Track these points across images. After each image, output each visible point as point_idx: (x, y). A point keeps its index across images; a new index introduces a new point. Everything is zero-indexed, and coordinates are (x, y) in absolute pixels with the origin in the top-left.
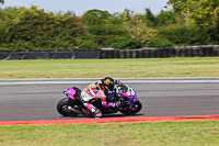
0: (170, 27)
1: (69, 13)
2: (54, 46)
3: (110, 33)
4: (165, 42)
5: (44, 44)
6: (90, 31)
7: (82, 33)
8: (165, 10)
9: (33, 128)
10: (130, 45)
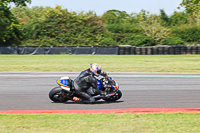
0: (182, 27)
1: (90, 13)
2: (76, 42)
3: (127, 32)
4: (177, 40)
5: (67, 41)
6: (110, 30)
7: (102, 31)
8: (178, 11)
9: (57, 117)
10: (145, 42)
